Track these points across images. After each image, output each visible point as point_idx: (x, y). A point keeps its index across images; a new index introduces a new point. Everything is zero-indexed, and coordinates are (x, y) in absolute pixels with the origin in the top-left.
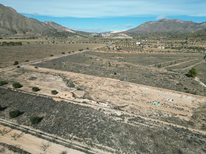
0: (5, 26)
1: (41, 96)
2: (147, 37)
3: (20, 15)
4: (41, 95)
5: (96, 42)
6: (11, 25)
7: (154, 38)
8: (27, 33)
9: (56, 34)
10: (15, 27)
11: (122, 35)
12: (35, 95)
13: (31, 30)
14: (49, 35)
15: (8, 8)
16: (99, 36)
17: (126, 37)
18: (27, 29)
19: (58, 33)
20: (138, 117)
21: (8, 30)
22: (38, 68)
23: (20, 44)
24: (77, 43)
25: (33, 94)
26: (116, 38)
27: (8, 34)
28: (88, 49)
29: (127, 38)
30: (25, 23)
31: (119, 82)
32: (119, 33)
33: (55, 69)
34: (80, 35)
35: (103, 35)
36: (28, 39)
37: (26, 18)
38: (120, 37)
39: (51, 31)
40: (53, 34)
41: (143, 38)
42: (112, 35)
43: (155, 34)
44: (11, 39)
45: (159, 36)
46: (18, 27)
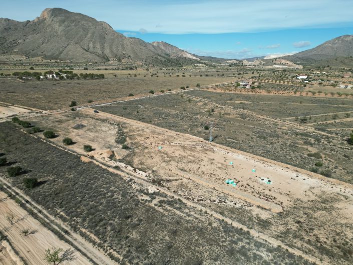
0: (95, 51)
2: (328, 66)
3: (116, 33)
5: (223, 75)
6: (103, 48)
7: (343, 68)
8: (123, 61)
9: (165, 61)
10: (108, 51)
11: (282, 62)
13: (130, 56)
14: (154, 63)
15: (101, 23)
16: (238, 64)
17: (290, 66)
18: (124, 54)
19: (169, 60)
20: (179, 199)
21: (98, 56)
22: (98, 112)
23: (102, 76)
24: (190, 76)
26: (270, 67)
27: (96, 63)
28: (198, 85)
29: (292, 67)
30: (123, 45)
31: (202, 142)
32: (276, 59)
33: (120, 116)
34: (205, 64)
35: (245, 63)
36: (123, 70)
37: (125, 37)
38: (277, 66)
39: (159, 58)
40: (161, 63)
41: (319, 67)
42: (262, 62)
43: (346, 61)
44: (98, 69)
46: (111, 51)
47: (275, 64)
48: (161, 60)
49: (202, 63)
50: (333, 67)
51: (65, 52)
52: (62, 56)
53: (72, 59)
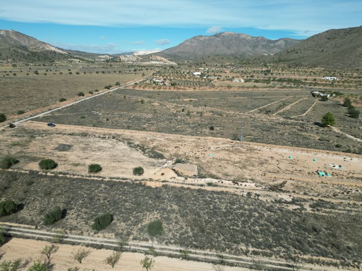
1: (114, 180)
2: (204, 63)
4: (114, 178)
5: (120, 72)
7: (216, 64)
9: (29, 55)
11: (158, 59)
12: (100, 179)
16: (115, 59)
17: (165, 62)
19: (34, 54)
20: (319, 199)
24: (85, 73)
25: (96, 178)
26: (147, 63)
28: (118, 84)
29: (167, 64)
31: (232, 142)
32: (151, 55)
34: (79, 59)
35: (122, 58)
38: (154, 62)
39: (19, 51)
41: (197, 64)
42: (139, 58)
43: (216, 58)
45: (222, 60)
47: (152, 60)
48: (24, 54)
49: (77, 58)
50: (208, 64)
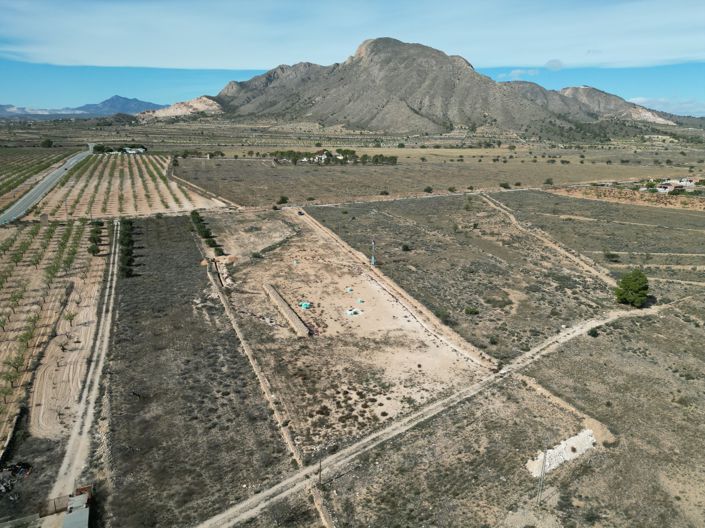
0: (430, 112)
3: (478, 75)
6: (446, 106)
8: (479, 130)
9: (571, 129)
10: (455, 112)
13: (495, 120)
14: (544, 134)
15: (453, 59)
18: (485, 116)
21: (434, 121)
23: (393, 160)
27: (427, 134)
30: (485, 100)
36: (471, 147)
37: (494, 82)
40: (561, 132)
44: (423, 147)
46: (461, 111)
48: (562, 128)
51: (379, 117)
52: (374, 123)
53: (388, 127)
